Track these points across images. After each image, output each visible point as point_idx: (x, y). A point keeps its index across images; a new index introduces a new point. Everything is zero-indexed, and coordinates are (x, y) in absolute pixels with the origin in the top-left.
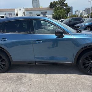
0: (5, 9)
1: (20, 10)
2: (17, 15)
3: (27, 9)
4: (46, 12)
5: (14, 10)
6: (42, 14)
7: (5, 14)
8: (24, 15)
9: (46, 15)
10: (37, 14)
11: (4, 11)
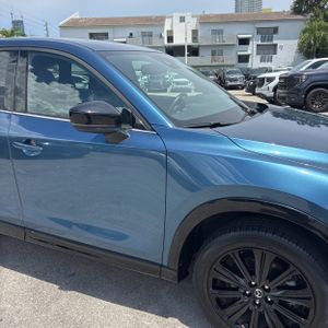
0: (133, 19)
1: (182, 19)
2: (170, 39)
3: (208, 17)
4: (276, 30)
5: (160, 21)
6: (260, 36)
7: (131, 34)
8: (195, 38)
9: (275, 42)
10: (240, 36)
11: (129, 26)
